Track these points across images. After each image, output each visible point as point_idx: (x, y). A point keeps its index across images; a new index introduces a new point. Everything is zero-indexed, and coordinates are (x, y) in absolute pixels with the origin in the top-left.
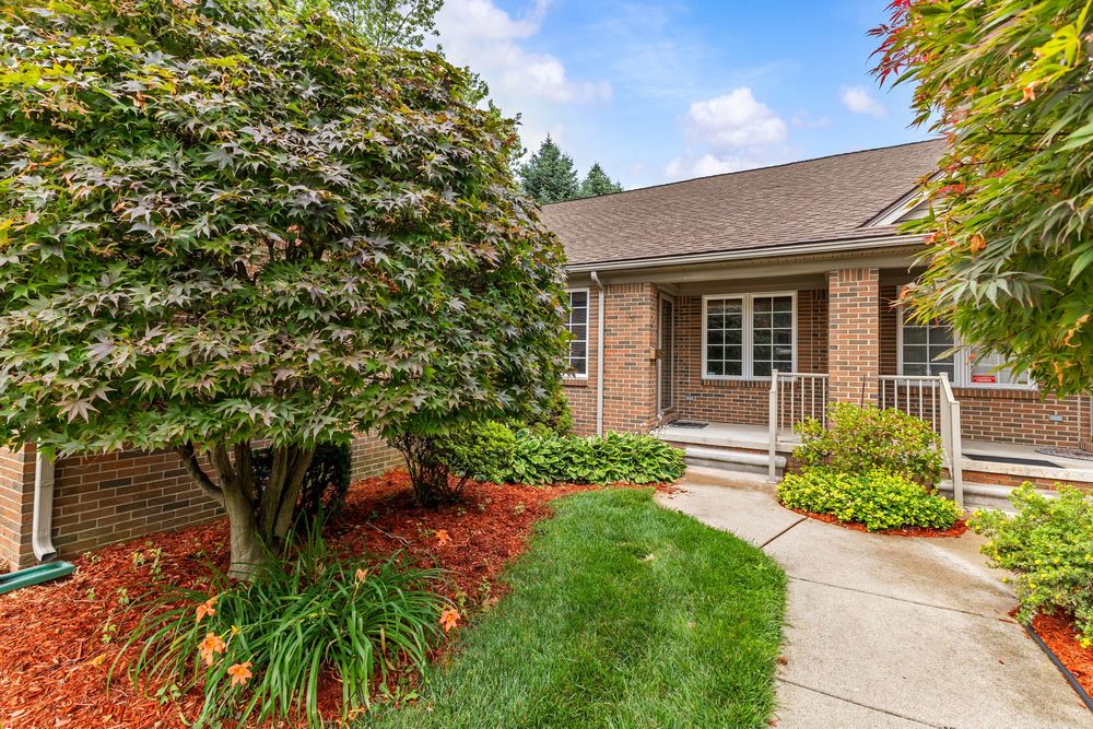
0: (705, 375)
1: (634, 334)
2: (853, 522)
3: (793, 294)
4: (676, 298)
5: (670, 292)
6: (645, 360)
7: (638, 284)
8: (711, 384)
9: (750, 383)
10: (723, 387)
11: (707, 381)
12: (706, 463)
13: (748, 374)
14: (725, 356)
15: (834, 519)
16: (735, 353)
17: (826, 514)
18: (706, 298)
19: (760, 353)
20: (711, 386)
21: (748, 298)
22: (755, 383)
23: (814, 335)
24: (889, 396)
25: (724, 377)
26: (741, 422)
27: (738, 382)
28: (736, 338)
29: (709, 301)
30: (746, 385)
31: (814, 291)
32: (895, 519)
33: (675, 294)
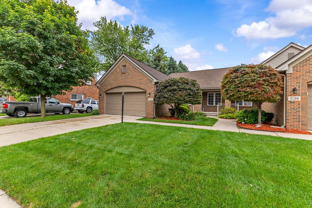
0: (208, 105)
2: (226, 118)
8: (209, 106)
13: (214, 105)
14: (211, 102)
15: (224, 118)
16: (213, 101)
17: (223, 118)
18: (208, 93)
19: (216, 101)
21: (214, 93)
24: (232, 106)
25: (211, 105)
28: (213, 99)
30: (214, 106)
32: (230, 118)
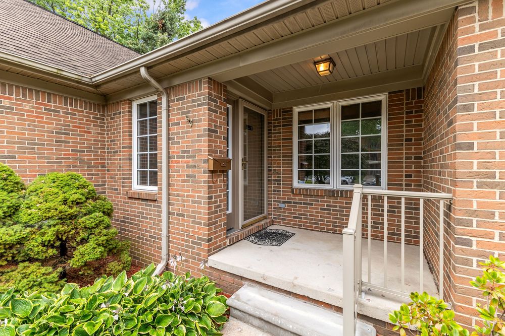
0: (296, 184)
1: (193, 141)
3: (383, 97)
4: (269, 112)
5: (264, 106)
6: (204, 172)
7: (196, 80)
8: (301, 192)
9: (337, 191)
10: (311, 196)
11: (296, 189)
12: (257, 322)
13: (335, 181)
14: (314, 165)
16: (324, 162)
18: (297, 110)
19: (348, 162)
20: (300, 194)
21: (335, 106)
22: (342, 192)
23: (406, 140)
25: (313, 185)
26: (328, 231)
27: (325, 190)
29: (299, 113)
30: (333, 194)
31: (408, 91)
33: (268, 108)
